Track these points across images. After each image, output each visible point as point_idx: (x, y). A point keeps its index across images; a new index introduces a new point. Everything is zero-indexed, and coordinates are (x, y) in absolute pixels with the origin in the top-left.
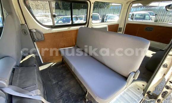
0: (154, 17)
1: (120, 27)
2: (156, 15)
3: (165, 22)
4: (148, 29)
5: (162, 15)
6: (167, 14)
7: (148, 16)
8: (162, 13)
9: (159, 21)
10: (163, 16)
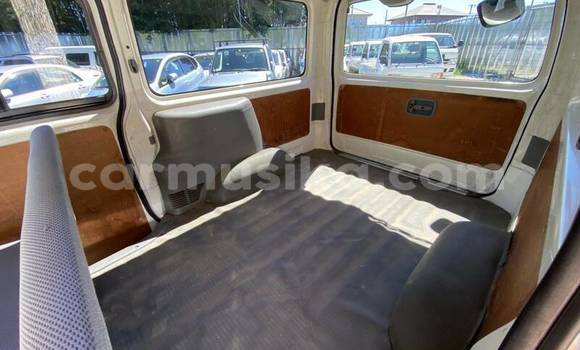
0: (456, 50)
1: (320, 101)
2: (461, 44)
3: (491, 65)
4: (415, 107)
5: (478, 44)
6: (497, 38)
7: (433, 50)
8: (481, 36)
9: (473, 64)
10: (484, 45)
